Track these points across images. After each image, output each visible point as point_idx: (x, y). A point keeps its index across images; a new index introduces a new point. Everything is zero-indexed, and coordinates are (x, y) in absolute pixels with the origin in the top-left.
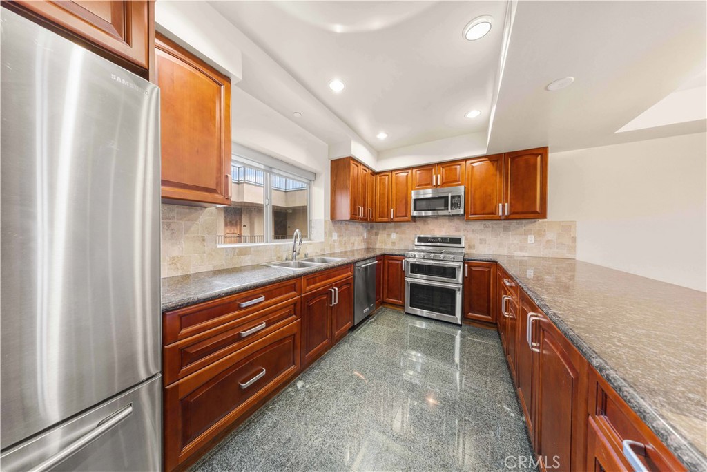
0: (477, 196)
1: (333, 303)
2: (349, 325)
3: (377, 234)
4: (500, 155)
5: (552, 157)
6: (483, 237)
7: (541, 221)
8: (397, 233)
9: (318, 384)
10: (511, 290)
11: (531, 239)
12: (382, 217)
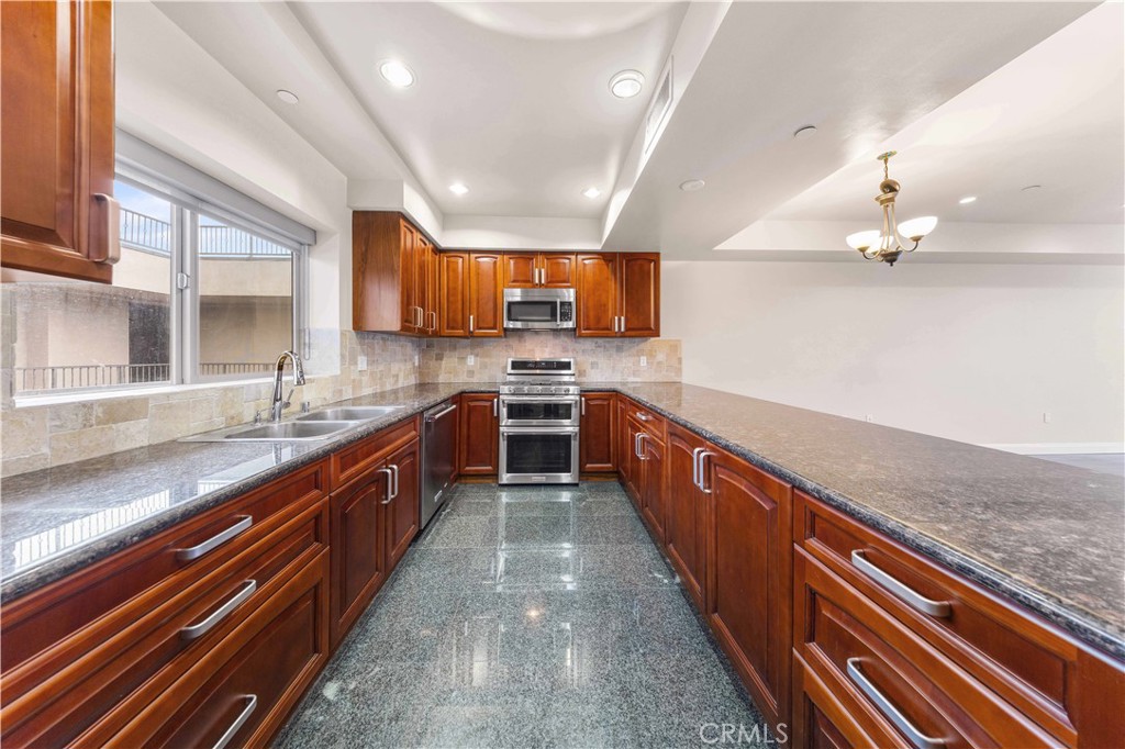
0: (591, 304)
1: (391, 496)
2: (413, 530)
3: (439, 358)
4: (615, 254)
5: (664, 264)
6: (595, 360)
7: (652, 339)
8: (477, 355)
9: (377, 669)
10: (648, 425)
11: (643, 360)
12: (453, 328)
